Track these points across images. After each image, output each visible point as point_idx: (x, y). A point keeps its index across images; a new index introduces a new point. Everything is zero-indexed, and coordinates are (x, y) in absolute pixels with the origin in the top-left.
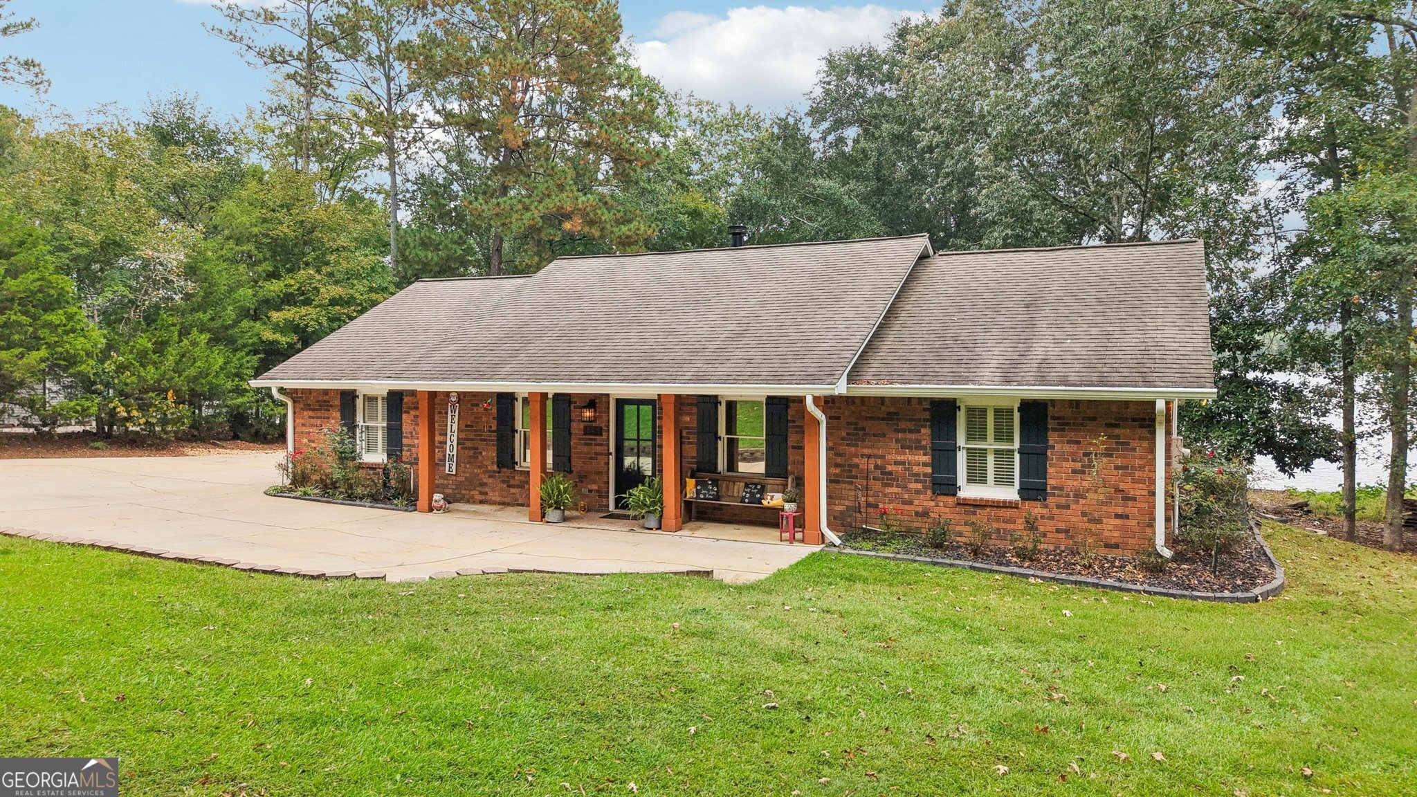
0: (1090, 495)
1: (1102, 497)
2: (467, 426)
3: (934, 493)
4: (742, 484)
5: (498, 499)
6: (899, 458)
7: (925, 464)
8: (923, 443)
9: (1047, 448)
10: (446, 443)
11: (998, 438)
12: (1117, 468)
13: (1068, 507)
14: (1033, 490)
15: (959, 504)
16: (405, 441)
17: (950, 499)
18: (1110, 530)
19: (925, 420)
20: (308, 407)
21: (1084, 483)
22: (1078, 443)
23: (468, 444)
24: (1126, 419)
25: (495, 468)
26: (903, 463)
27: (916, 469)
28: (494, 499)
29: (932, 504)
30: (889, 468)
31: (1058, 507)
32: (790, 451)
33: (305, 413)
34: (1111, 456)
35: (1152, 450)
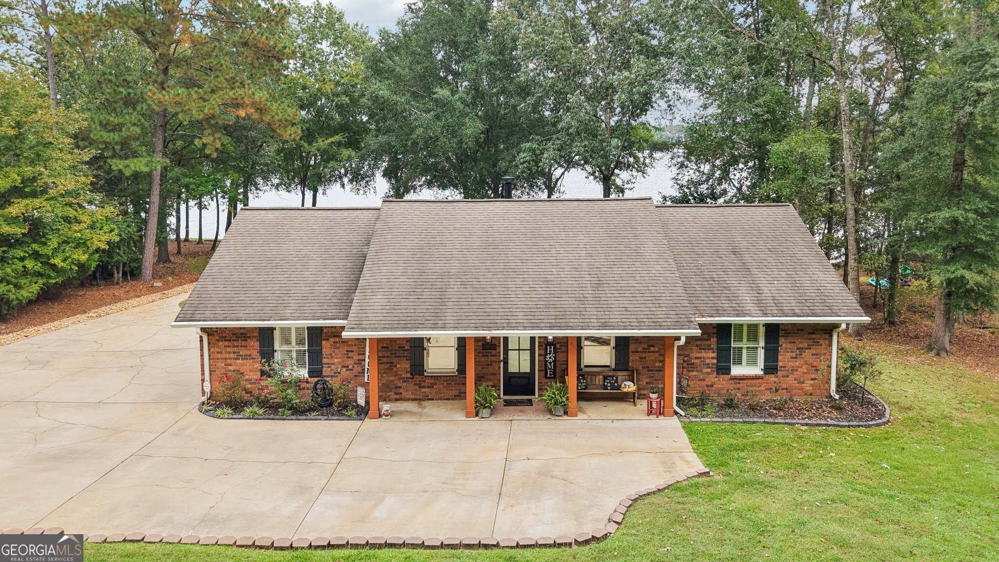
0: (799, 370)
1: (805, 370)
2: (383, 347)
3: (718, 374)
4: (601, 377)
5: (412, 397)
6: (698, 355)
7: (713, 358)
8: (712, 346)
9: (778, 347)
10: (364, 360)
11: (749, 340)
12: (813, 355)
13: (788, 376)
14: (771, 368)
15: (731, 379)
16: (325, 361)
17: (727, 377)
18: (807, 386)
19: (713, 333)
20: (223, 338)
21: (797, 364)
22: (795, 342)
23: (385, 360)
24: (817, 330)
25: (409, 375)
26: (700, 358)
27: (708, 361)
28: (408, 397)
29: (716, 379)
30: (693, 361)
31: (783, 377)
32: (630, 354)
33: (221, 343)
34: (810, 349)
35: (830, 345)
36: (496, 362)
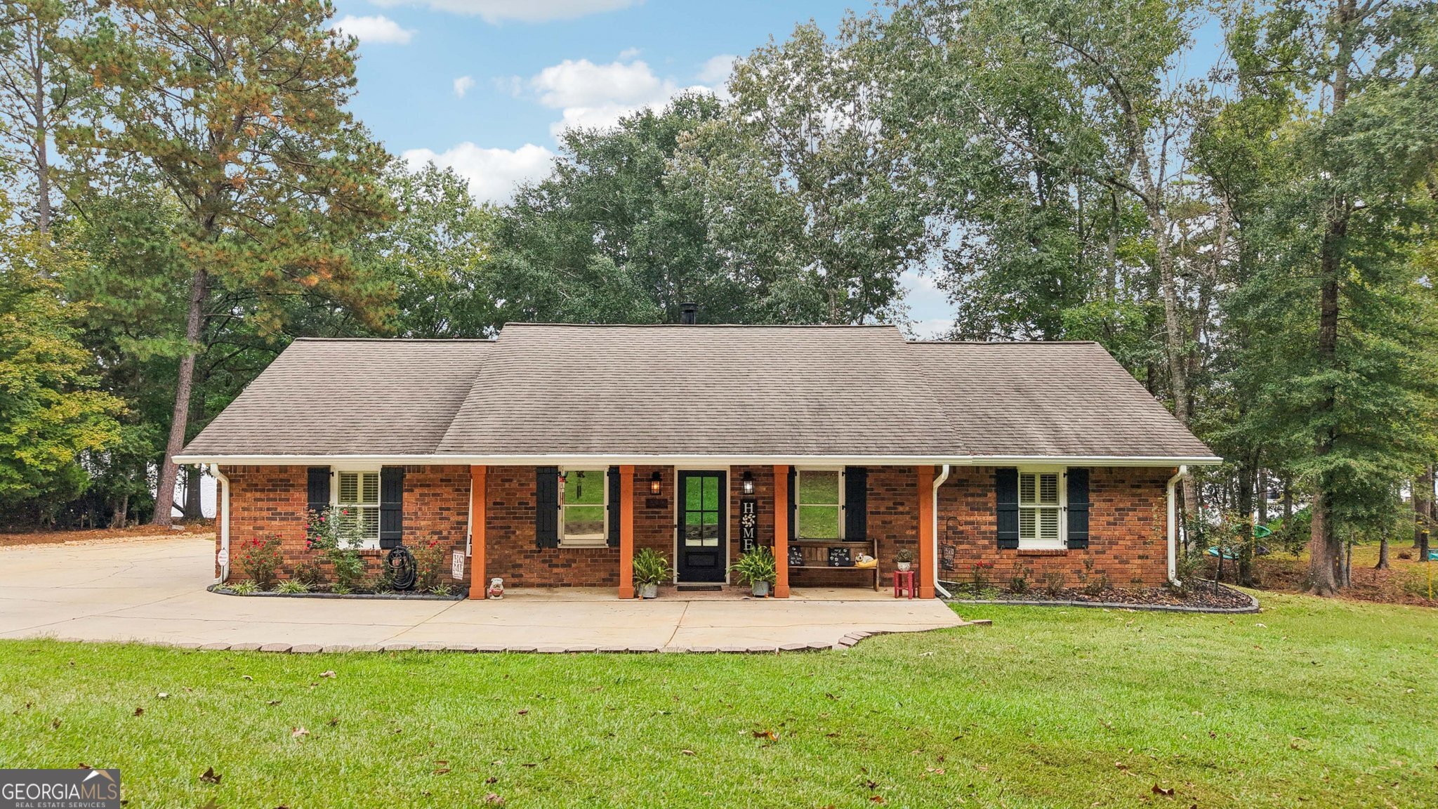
0: (1121, 542)
1: (1129, 543)
2: (495, 504)
3: (999, 548)
4: (825, 550)
5: (539, 581)
6: (968, 519)
7: (991, 524)
8: (990, 505)
9: (1088, 506)
10: (466, 523)
11: (1043, 499)
12: (1139, 519)
13: (1104, 552)
14: (1078, 540)
15: (1020, 556)
16: (406, 523)
17: (1013, 552)
18: (1134, 567)
19: (991, 486)
20: (253, 487)
21: (1117, 533)
22: (1111, 500)
23: (497, 523)
24: (1145, 482)
25: (534, 547)
26: (972, 523)
27: (983, 528)
28: (532, 580)
29: (997, 557)
30: (961, 528)
31: (1097, 553)
32: (868, 516)
33: (249, 495)
34: (1135, 510)
35: (1164, 505)
36: (666, 527)
